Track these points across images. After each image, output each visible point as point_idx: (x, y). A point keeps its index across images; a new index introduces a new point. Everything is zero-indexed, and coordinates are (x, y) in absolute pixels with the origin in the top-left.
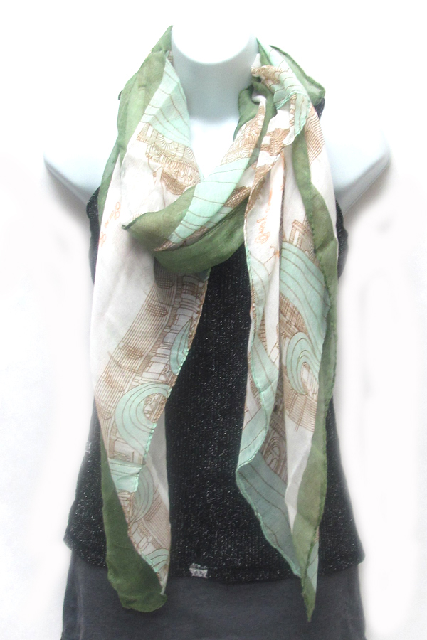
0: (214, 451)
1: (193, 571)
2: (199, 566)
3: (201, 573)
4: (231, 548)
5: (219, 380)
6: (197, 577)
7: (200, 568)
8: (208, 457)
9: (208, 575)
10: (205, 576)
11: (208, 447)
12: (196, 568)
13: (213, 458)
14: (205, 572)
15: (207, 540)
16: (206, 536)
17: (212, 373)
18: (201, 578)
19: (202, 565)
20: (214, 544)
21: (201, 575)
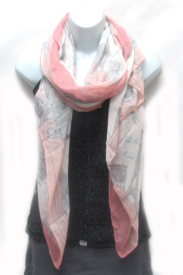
0: (89, 193)
1: (81, 243)
2: (83, 241)
3: (84, 244)
4: (97, 233)
5: (91, 163)
6: (83, 246)
7: (84, 242)
8: (87, 195)
9: (87, 245)
10: (86, 245)
11: (87, 191)
12: (82, 242)
13: (89, 196)
14: (86, 244)
15: (87, 230)
16: (86, 229)
17: (88, 160)
18: (85, 246)
19: (85, 241)
20: (89, 232)
21: (84, 245)
